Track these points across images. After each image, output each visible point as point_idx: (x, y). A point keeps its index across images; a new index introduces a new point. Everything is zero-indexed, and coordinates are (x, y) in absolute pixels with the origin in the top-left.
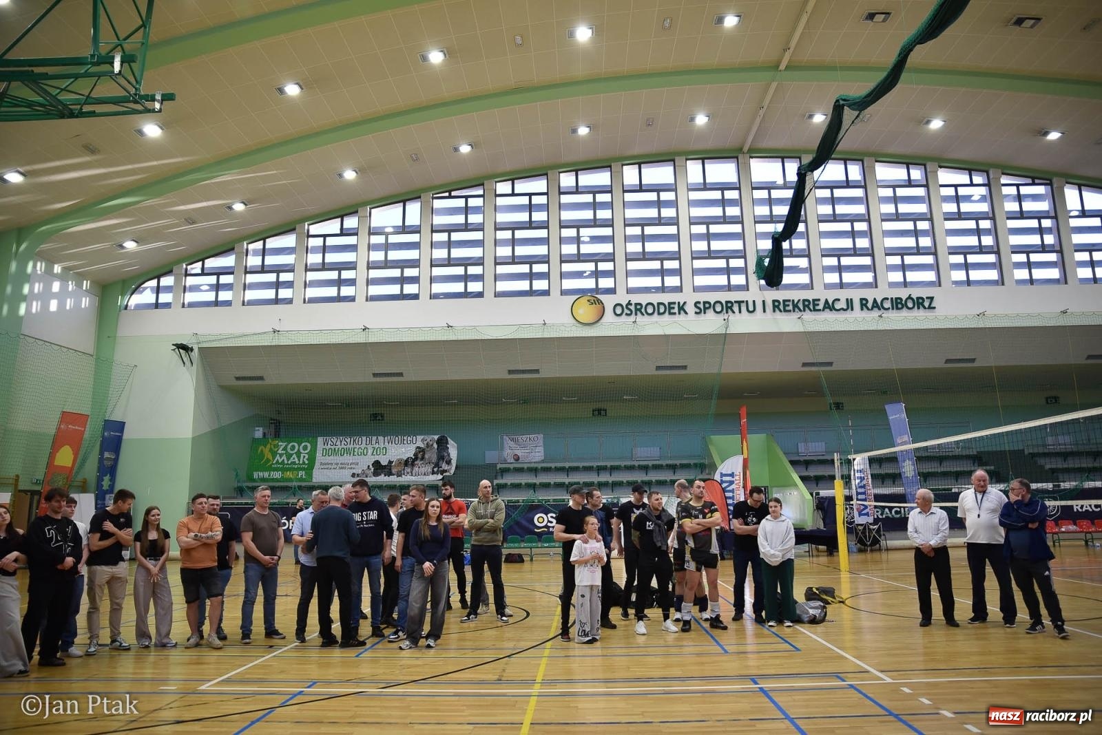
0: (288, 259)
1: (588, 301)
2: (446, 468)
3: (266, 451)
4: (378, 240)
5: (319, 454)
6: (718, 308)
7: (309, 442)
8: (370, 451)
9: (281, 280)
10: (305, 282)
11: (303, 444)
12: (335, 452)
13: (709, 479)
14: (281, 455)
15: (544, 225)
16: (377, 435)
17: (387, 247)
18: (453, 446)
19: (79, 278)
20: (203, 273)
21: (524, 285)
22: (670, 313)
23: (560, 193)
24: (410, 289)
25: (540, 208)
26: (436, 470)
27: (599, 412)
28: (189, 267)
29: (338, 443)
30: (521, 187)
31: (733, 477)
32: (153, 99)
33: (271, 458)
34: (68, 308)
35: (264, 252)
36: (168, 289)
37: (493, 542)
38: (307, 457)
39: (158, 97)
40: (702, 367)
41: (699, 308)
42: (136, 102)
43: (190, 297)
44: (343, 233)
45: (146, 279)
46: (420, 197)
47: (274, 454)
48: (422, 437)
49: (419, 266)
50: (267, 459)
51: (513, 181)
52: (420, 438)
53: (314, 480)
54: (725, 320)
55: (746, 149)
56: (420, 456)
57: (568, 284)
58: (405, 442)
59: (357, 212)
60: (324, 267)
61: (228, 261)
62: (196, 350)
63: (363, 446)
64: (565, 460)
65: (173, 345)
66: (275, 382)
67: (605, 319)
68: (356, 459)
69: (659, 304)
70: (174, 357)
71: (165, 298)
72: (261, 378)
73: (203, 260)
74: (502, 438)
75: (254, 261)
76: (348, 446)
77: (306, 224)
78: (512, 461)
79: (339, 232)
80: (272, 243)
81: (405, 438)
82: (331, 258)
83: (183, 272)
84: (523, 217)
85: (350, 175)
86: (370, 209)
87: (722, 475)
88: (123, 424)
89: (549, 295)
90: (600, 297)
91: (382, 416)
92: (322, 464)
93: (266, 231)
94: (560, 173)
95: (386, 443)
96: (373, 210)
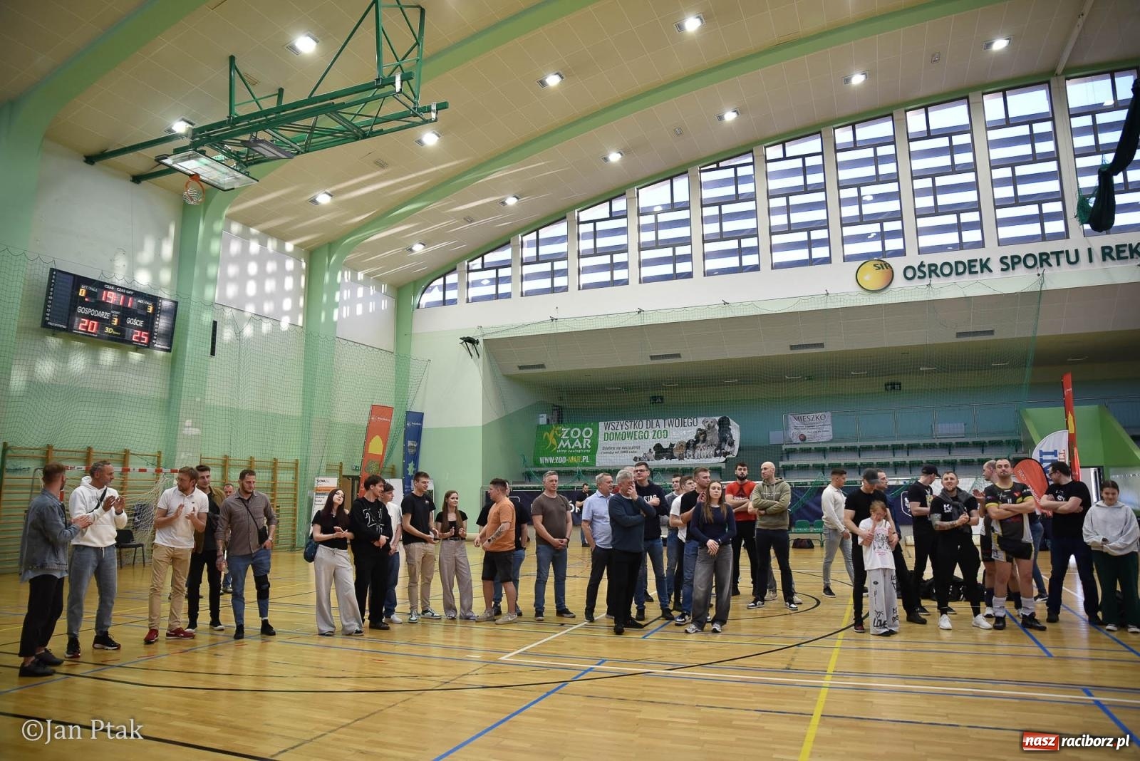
0: (561, 248)
1: (875, 265)
2: (728, 451)
3: (551, 436)
4: (647, 220)
5: (601, 439)
6: (1030, 262)
7: (590, 427)
8: (651, 435)
9: (555, 268)
10: (579, 269)
11: (585, 429)
12: (616, 437)
13: (1026, 458)
14: (565, 442)
15: (821, 188)
16: (657, 418)
17: (657, 226)
19: (379, 281)
20: (483, 269)
21: (802, 254)
22: (971, 273)
23: (837, 151)
24: (683, 267)
25: (815, 169)
26: (718, 452)
27: (893, 386)
28: (470, 264)
29: (619, 427)
30: (793, 149)
31: (1056, 456)
32: (430, 111)
33: (555, 443)
34: (371, 311)
35: (538, 243)
36: (454, 286)
37: (781, 526)
38: (589, 441)
39: (434, 108)
40: (1011, 330)
41: (1007, 264)
42: (415, 115)
43: (474, 292)
44: (612, 216)
45: (434, 277)
46: (686, 172)
47: (558, 439)
48: (703, 418)
49: (690, 244)
50: (552, 444)
51: (783, 143)
52: (700, 420)
53: (597, 464)
54: (1039, 275)
55: (1059, 71)
56: (701, 438)
57: (852, 249)
59: (624, 194)
60: (596, 252)
61: (505, 254)
62: (481, 342)
63: (644, 429)
64: (855, 439)
65: (461, 339)
66: (556, 369)
67: (894, 285)
68: (638, 442)
69: (957, 263)
70: (462, 349)
71: (451, 295)
72: (542, 366)
73: (482, 256)
74: (786, 417)
75: (529, 252)
76: (629, 430)
77: (576, 211)
78: (799, 441)
79: (608, 216)
80: (545, 233)
81: (686, 420)
82: (603, 242)
83: (466, 269)
84: (798, 181)
85: (615, 157)
86: (638, 189)
87: (1042, 453)
88: (422, 415)
89: (831, 263)
90: (887, 260)
91: (662, 399)
92: (604, 448)
93: (539, 221)
94: (834, 129)
95: (667, 426)
96: (640, 191)
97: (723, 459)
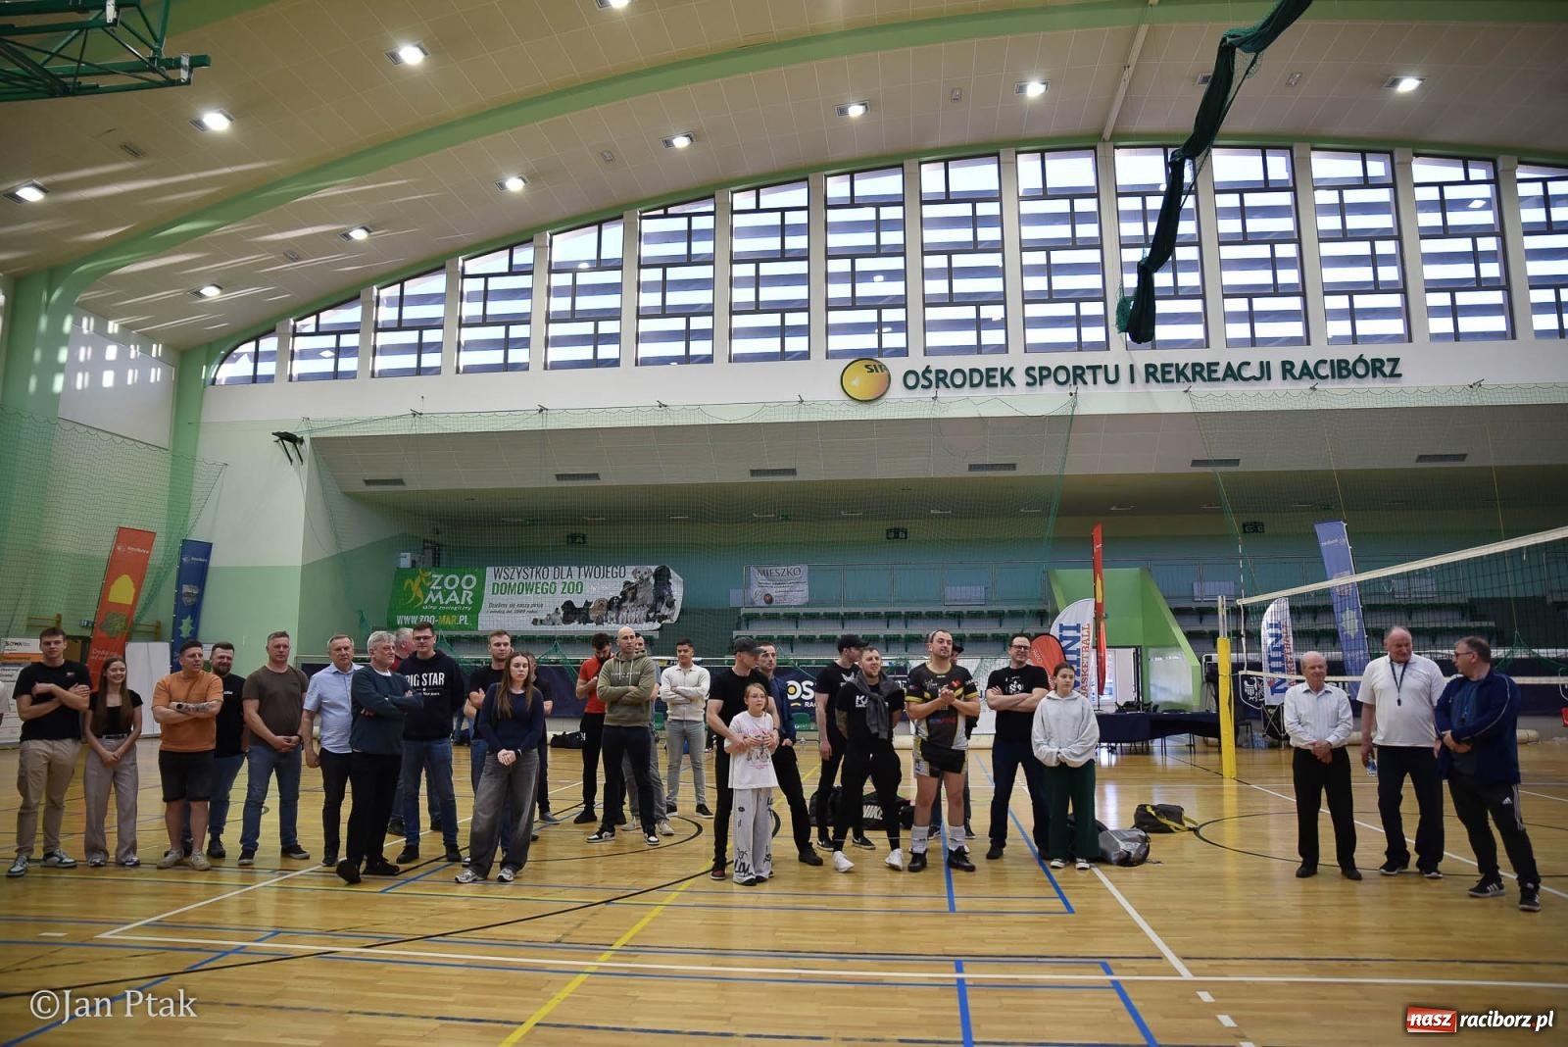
0: (435, 311)
1: (867, 366)
2: (666, 613)
3: (415, 586)
4: (562, 280)
5: (488, 590)
6: (1062, 377)
7: (472, 573)
8: (560, 588)
9: (425, 340)
10: (459, 343)
11: (466, 577)
12: (509, 589)
13: (1044, 634)
14: (435, 592)
15: (802, 256)
16: (570, 564)
17: (574, 291)
18: (677, 582)
19: (146, 340)
20: (317, 333)
21: (772, 345)
22: (989, 385)
23: (828, 207)
24: (607, 351)
25: (797, 229)
26: (651, 615)
27: (896, 534)
28: (299, 324)
29: (516, 575)
30: (769, 199)
31: (1079, 631)
32: (179, 66)
33: (421, 596)
35: (402, 301)
36: (270, 355)
37: (639, 721)
38: (471, 594)
39: (186, 62)
40: (1036, 465)
41: (1033, 377)
42: (155, 71)
43: (300, 367)
44: (513, 271)
45: (242, 340)
46: (621, 217)
47: (426, 591)
48: (634, 567)
50: (416, 597)
51: (757, 189)
52: (630, 569)
53: (479, 628)
54: (1071, 394)
55: (1107, 135)
56: (630, 595)
57: (838, 342)
58: (609, 575)
59: (531, 240)
60: (485, 321)
61: (352, 314)
62: (307, 441)
63: (550, 579)
64: (838, 604)
65: (274, 434)
66: (419, 488)
67: (888, 396)
68: (540, 598)
69: (972, 371)
70: (276, 451)
71: (266, 368)
72: (400, 482)
73: (317, 313)
74: (748, 571)
75: (387, 314)
76: (529, 580)
77: (460, 259)
78: (763, 603)
79: (506, 270)
80: (413, 287)
81: (610, 569)
82: (496, 308)
83: (291, 330)
84: (773, 243)
85: (515, 185)
86: (551, 235)
87: (1062, 628)
88: (209, 546)
89: (809, 359)
90: (883, 360)
91: (584, 538)
92: (491, 605)
93: (404, 269)
94: (826, 176)
95: (583, 577)
96: (554, 237)
97: (657, 625)
